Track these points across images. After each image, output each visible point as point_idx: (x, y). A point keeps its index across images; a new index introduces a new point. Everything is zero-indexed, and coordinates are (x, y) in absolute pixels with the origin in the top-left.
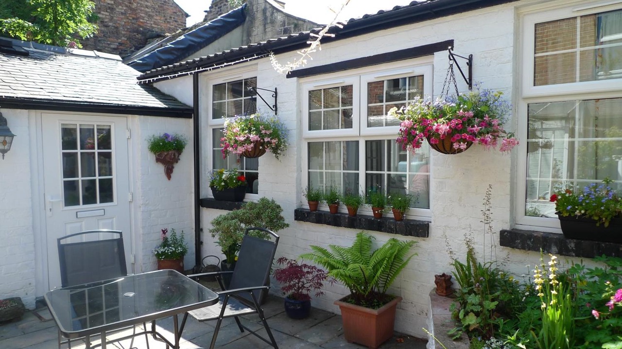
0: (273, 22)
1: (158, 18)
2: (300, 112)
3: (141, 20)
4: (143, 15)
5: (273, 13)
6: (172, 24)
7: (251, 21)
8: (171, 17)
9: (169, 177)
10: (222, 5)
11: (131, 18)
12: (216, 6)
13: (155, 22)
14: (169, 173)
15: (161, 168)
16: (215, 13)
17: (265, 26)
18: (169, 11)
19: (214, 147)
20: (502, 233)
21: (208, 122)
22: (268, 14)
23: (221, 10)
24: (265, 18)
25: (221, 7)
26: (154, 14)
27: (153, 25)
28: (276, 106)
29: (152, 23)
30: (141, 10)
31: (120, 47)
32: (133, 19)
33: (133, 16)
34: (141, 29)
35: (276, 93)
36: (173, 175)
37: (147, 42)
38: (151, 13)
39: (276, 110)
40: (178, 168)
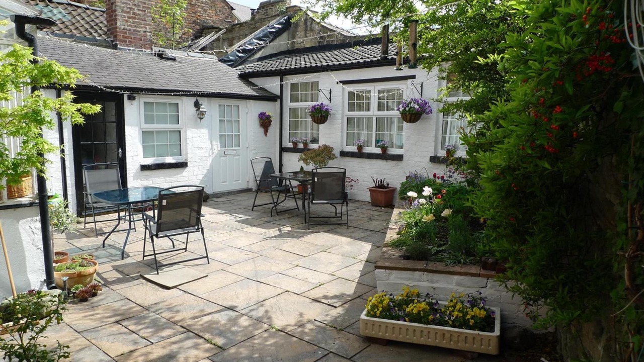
0: (312, 30)
1: (211, 12)
2: (343, 102)
3: (199, 14)
4: (200, 9)
5: (312, 23)
6: (221, 16)
7: (295, 27)
8: (220, 11)
9: (266, 135)
10: (268, 8)
11: (191, 12)
12: (263, 8)
13: (208, 15)
14: (266, 132)
15: (262, 130)
16: (262, 13)
17: (306, 32)
18: (219, 6)
19: (290, 118)
20: (431, 157)
21: (288, 104)
22: (309, 23)
23: (267, 12)
24: (306, 27)
25: (267, 10)
26: (208, 9)
27: (207, 18)
28: (330, 98)
29: (206, 15)
30: (199, 6)
31: (184, 36)
32: (193, 12)
33: (193, 11)
34: (199, 21)
35: (331, 91)
36: (268, 134)
37: (203, 31)
38: (205, 8)
39: (330, 100)
40: (271, 129)
